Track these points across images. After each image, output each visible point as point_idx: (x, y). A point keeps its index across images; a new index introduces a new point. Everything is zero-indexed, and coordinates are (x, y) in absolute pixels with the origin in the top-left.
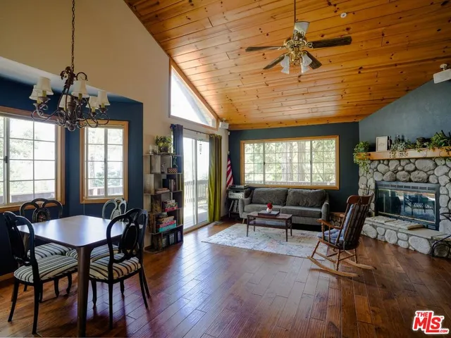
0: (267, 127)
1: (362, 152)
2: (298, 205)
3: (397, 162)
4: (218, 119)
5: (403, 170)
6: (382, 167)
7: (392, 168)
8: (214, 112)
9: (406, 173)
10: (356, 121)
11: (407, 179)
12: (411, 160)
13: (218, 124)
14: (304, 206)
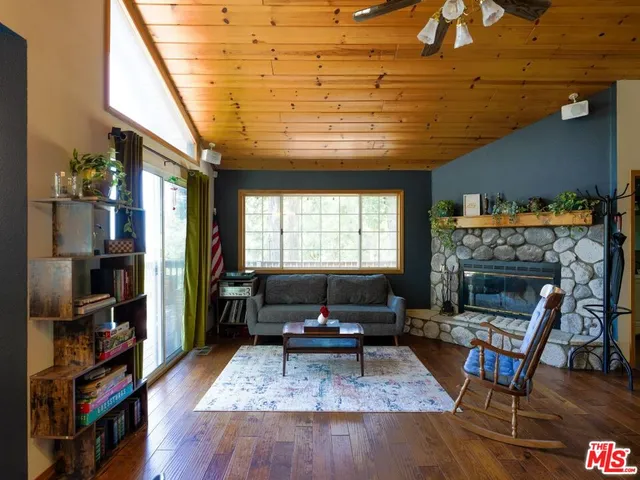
0: (290, 168)
1: (444, 216)
2: (348, 302)
3: (494, 233)
4: (201, 143)
5: (505, 243)
6: (469, 240)
7: (487, 240)
8: (195, 127)
9: (510, 248)
10: (429, 169)
11: (512, 257)
12: (518, 229)
13: (199, 154)
14: (359, 304)
